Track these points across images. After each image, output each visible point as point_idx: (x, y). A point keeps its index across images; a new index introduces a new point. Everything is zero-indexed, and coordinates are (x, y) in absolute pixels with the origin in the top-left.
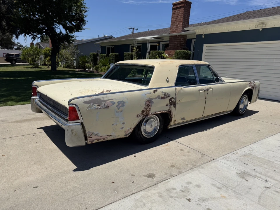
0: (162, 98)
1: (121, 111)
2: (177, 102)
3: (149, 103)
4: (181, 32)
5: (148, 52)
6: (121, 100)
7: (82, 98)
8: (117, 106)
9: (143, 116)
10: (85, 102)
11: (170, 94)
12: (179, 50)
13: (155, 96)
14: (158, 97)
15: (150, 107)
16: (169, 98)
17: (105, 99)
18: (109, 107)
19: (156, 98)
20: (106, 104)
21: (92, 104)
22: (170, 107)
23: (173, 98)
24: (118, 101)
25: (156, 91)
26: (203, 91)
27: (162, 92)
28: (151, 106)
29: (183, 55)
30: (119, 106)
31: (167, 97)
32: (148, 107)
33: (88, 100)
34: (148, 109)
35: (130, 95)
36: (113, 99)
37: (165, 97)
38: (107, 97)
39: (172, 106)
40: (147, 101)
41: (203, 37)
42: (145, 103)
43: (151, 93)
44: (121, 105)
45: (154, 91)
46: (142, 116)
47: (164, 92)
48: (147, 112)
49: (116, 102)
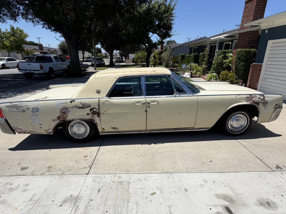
0: (80, 108)
1: (37, 115)
2: (101, 112)
3: (65, 111)
4: (250, 28)
5: (216, 52)
6: (36, 107)
7: (5, 104)
8: (32, 111)
9: (60, 121)
10: (6, 106)
11: (91, 105)
12: (240, 49)
13: (72, 105)
14: (76, 107)
15: (66, 114)
16: (90, 108)
17: (22, 105)
18: (25, 111)
19: (72, 108)
20: (22, 109)
21: (11, 108)
22: (92, 116)
23: (95, 109)
24: (33, 107)
25: (74, 101)
26: (141, 104)
27: (81, 103)
28: (68, 113)
29: (243, 54)
30: (34, 111)
31: (87, 107)
32: (64, 114)
33: (9, 105)
34: (65, 116)
35: (45, 103)
36: (28, 106)
37: (84, 107)
38: (23, 104)
39: (96, 116)
40: (62, 109)
41: (267, 32)
42: (60, 111)
43: (66, 103)
44: (35, 110)
45: (71, 101)
46: (58, 121)
47: (82, 102)
48: (63, 118)
49: (31, 108)
